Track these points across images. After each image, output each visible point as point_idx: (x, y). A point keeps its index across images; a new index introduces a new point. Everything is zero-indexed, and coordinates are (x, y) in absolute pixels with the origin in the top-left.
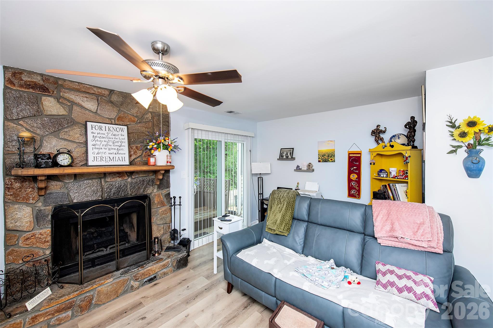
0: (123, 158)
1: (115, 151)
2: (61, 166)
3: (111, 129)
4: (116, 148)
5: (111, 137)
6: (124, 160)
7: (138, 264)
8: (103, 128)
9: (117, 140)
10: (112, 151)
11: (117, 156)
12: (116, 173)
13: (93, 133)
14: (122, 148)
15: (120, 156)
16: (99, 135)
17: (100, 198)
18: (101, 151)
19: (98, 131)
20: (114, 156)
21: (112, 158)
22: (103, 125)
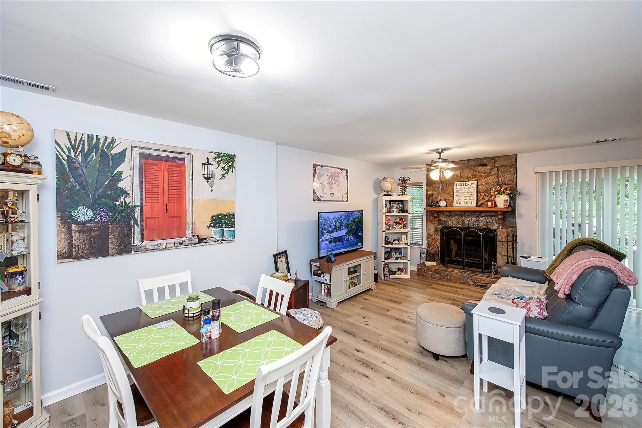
0: (472, 202)
1: (468, 198)
2: (441, 207)
3: (467, 184)
4: (469, 196)
5: (466, 189)
6: (472, 204)
7: (475, 272)
8: (463, 185)
9: (469, 191)
10: (466, 198)
11: (469, 201)
12: (470, 211)
13: (457, 188)
14: (472, 196)
15: (470, 201)
16: (460, 189)
17: (462, 226)
18: (460, 198)
19: (460, 187)
20: (467, 201)
21: (465, 202)
22: (462, 183)
